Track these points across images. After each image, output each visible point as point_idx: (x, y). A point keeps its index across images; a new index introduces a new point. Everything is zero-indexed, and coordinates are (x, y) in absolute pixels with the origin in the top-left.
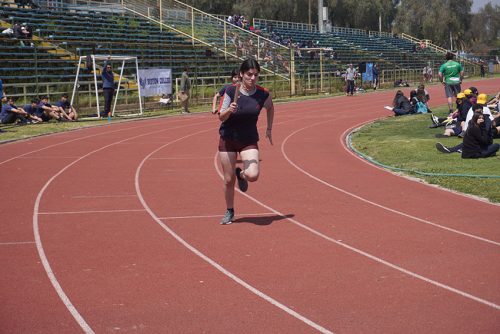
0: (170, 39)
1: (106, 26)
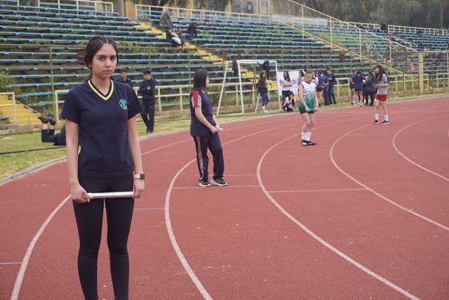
0: (310, 45)
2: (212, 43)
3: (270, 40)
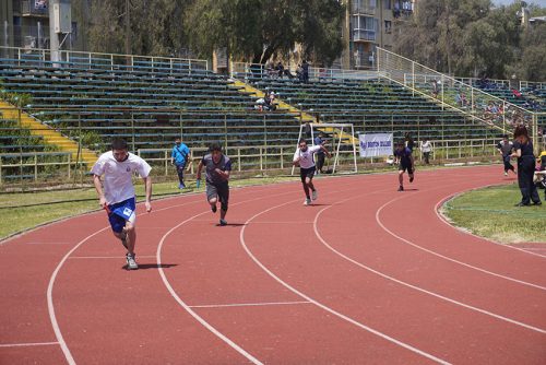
0: (420, 104)
1: (357, 94)
2: (309, 102)
3: (374, 98)
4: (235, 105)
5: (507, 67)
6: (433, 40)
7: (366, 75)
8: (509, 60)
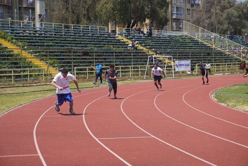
0: (203, 47)
1: (174, 42)
2: (152, 46)
3: (182, 44)
4: (119, 47)
5: (243, 30)
6: (209, 17)
7: (178, 34)
8: (244, 27)
